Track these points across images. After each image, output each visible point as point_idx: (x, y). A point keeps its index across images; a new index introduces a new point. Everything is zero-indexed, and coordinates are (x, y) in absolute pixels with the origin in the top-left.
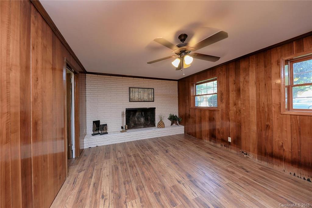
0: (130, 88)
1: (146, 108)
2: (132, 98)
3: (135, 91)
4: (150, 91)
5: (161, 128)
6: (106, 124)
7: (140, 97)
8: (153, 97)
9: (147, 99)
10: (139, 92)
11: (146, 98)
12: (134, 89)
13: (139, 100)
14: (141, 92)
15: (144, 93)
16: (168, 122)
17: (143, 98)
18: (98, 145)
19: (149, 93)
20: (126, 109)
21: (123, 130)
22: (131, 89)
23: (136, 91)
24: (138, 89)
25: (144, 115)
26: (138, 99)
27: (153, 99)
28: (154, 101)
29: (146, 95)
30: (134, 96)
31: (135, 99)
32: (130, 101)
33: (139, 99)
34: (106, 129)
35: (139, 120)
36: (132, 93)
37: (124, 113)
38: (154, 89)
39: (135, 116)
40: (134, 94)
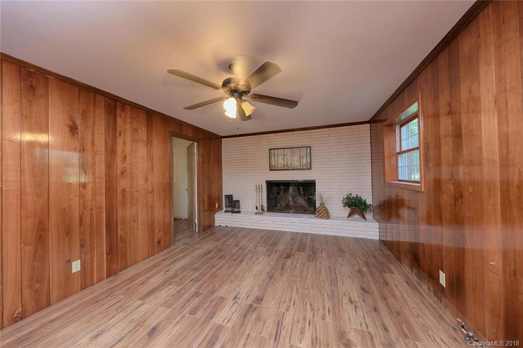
0: (270, 149)
1: (297, 180)
2: (273, 164)
3: (278, 154)
4: (304, 152)
6: (239, 201)
7: (285, 163)
8: (309, 161)
9: (298, 166)
10: (284, 155)
11: (296, 164)
12: (276, 151)
13: (284, 167)
14: (288, 154)
15: (292, 156)
17: (291, 164)
18: (228, 225)
19: (301, 155)
20: (266, 181)
22: (272, 150)
23: (279, 154)
24: (283, 150)
26: (283, 166)
27: (309, 165)
28: (311, 169)
29: (296, 159)
30: (276, 162)
31: (278, 167)
32: (270, 170)
33: (284, 165)
35: (295, 199)
36: (273, 157)
37: (259, 187)
38: (310, 147)
39: (288, 193)
40: (276, 159)
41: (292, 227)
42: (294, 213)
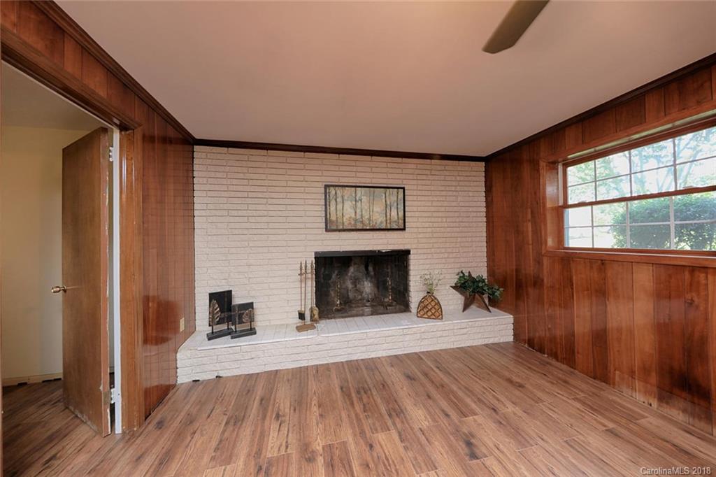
0: (326, 187)
1: (379, 251)
2: (334, 219)
3: (342, 197)
4: (393, 196)
5: (429, 318)
6: (252, 303)
7: (358, 217)
8: (401, 214)
9: (381, 222)
10: (356, 201)
11: (379, 220)
12: (339, 191)
13: (355, 224)
14: (364, 199)
15: (372, 202)
16: (451, 300)
17: (369, 220)
18: (222, 374)
19: (388, 203)
20: (316, 253)
21: (305, 322)
22: (332, 189)
23: (346, 198)
24: (353, 189)
25: (372, 273)
26: (353, 223)
27: (401, 222)
28: (404, 229)
29: (378, 208)
30: (340, 214)
31: (343, 223)
32: (327, 230)
33: (356, 220)
34: (252, 320)
35: (358, 286)
36: (333, 203)
37: (306, 267)
38: (403, 188)
40: (340, 207)
41: (385, 346)
42: (372, 314)
